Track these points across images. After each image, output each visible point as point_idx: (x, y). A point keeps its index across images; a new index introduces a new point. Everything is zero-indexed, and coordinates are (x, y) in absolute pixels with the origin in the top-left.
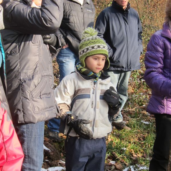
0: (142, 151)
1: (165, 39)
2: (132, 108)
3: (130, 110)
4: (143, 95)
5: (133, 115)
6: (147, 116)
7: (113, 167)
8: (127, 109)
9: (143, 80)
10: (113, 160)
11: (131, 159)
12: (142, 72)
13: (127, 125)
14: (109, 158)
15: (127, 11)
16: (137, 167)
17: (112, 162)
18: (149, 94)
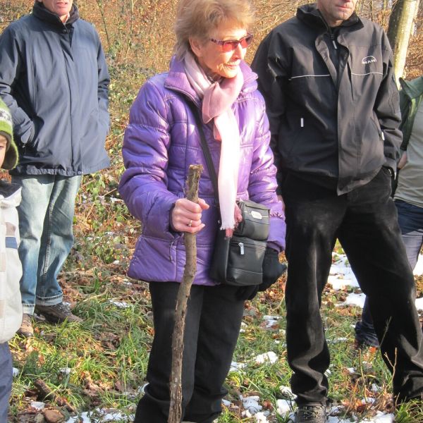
0: (111, 374)
1: (173, 96)
2: (87, 269)
3: (82, 273)
4: (114, 236)
5: (88, 288)
6: (123, 289)
7: (39, 418)
8: (74, 271)
9: (113, 200)
10: (39, 400)
11: (84, 395)
12: (111, 179)
13: (75, 312)
14: (28, 394)
15: (70, 26)
16: (97, 415)
17: (37, 405)
18: (129, 234)
